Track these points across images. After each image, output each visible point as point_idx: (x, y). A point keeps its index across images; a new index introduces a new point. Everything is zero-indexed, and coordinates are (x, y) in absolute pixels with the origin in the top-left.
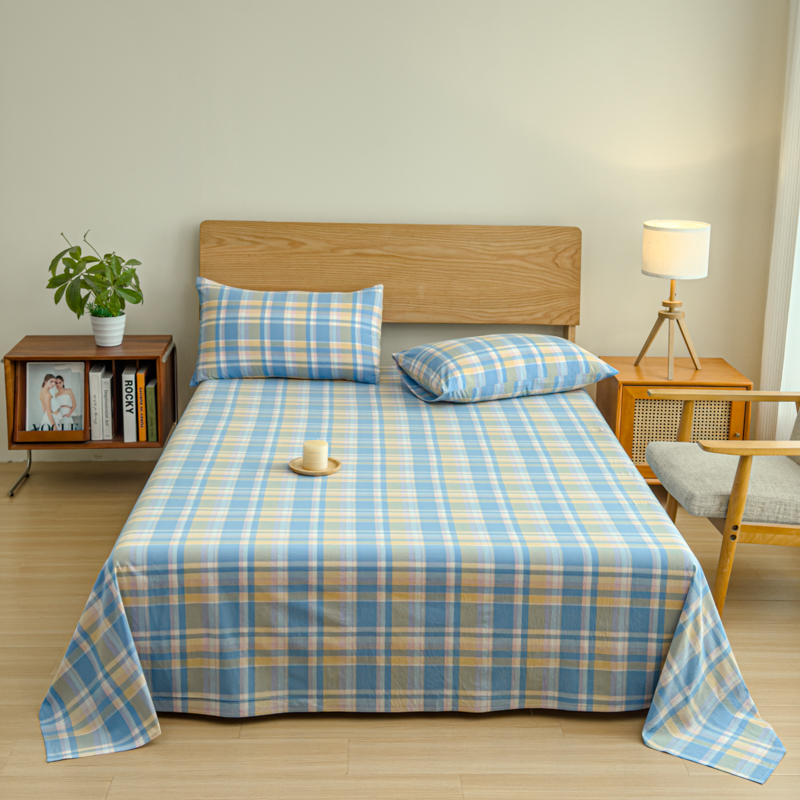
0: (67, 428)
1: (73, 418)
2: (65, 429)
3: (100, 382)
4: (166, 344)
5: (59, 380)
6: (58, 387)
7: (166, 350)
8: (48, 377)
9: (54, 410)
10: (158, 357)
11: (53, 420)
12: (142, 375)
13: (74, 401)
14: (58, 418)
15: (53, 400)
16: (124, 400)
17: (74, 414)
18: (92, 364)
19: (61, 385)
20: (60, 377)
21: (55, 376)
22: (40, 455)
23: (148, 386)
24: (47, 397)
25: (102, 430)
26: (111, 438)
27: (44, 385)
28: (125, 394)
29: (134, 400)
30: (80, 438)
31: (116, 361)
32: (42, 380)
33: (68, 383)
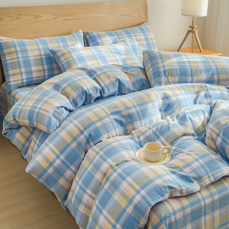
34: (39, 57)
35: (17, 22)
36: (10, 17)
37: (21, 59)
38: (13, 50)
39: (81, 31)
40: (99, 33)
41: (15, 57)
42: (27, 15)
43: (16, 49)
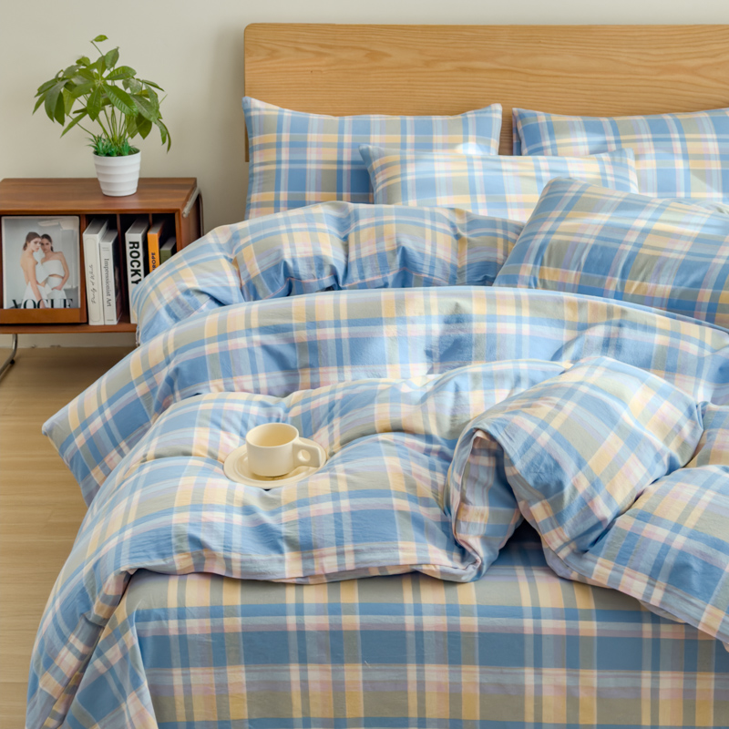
0: (58, 305)
1: (66, 290)
2: (56, 306)
3: (98, 246)
4: (187, 191)
5: (45, 241)
6: (44, 250)
7: (187, 199)
8: (31, 236)
9: (40, 282)
10: (178, 210)
11: (40, 295)
12: (154, 236)
13: (66, 268)
14: (46, 292)
15: (39, 267)
16: (129, 268)
17: (67, 286)
18: (90, 220)
19: (48, 247)
20: (46, 237)
21: (41, 235)
23: (163, 249)
24: (30, 263)
25: (102, 312)
26: (115, 322)
27: (25, 247)
28: (129, 259)
29: (142, 268)
30: (75, 319)
31: (121, 215)
32: (24, 241)
33: (56, 245)
34: (335, 167)
35: (315, 66)
36: (298, 49)
37: (284, 167)
38: (272, 138)
39: (498, 107)
40: (555, 118)
41: (273, 157)
42: (345, 47)
43: (279, 138)
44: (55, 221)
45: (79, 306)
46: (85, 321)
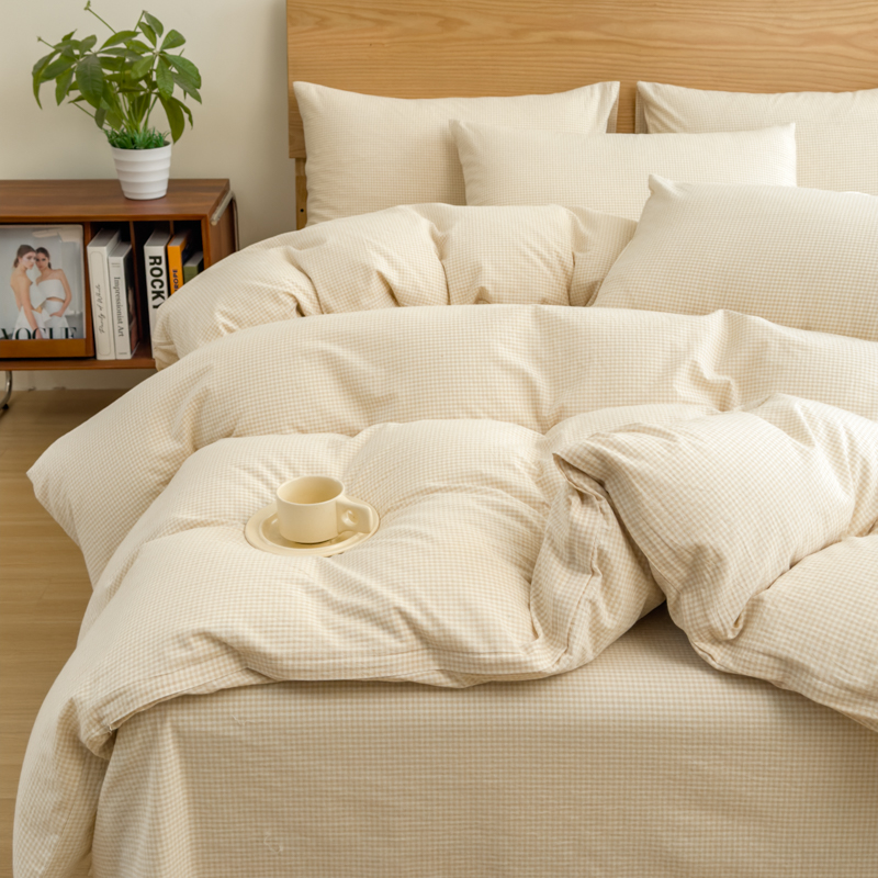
0: (59, 334)
1: (67, 317)
3: (107, 262)
4: (217, 195)
5: (41, 256)
6: (40, 267)
7: (218, 203)
8: (24, 250)
9: (35, 307)
10: (204, 217)
11: (34, 322)
12: (176, 247)
13: (67, 289)
14: (43, 319)
15: (33, 288)
16: (150, 289)
17: (70, 312)
18: (96, 229)
19: (45, 264)
20: (42, 250)
21: (35, 248)
22: (23, 379)
23: (189, 265)
24: (23, 283)
25: (114, 343)
26: (128, 356)
27: (16, 263)
28: (149, 278)
29: (165, 288)
30: (80, 352)
31: (136, 223)
32: (14, 256)
44: (53, 232)
45: (85, 336)
46: (91, 355)
